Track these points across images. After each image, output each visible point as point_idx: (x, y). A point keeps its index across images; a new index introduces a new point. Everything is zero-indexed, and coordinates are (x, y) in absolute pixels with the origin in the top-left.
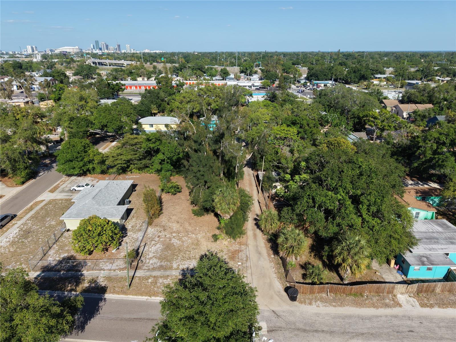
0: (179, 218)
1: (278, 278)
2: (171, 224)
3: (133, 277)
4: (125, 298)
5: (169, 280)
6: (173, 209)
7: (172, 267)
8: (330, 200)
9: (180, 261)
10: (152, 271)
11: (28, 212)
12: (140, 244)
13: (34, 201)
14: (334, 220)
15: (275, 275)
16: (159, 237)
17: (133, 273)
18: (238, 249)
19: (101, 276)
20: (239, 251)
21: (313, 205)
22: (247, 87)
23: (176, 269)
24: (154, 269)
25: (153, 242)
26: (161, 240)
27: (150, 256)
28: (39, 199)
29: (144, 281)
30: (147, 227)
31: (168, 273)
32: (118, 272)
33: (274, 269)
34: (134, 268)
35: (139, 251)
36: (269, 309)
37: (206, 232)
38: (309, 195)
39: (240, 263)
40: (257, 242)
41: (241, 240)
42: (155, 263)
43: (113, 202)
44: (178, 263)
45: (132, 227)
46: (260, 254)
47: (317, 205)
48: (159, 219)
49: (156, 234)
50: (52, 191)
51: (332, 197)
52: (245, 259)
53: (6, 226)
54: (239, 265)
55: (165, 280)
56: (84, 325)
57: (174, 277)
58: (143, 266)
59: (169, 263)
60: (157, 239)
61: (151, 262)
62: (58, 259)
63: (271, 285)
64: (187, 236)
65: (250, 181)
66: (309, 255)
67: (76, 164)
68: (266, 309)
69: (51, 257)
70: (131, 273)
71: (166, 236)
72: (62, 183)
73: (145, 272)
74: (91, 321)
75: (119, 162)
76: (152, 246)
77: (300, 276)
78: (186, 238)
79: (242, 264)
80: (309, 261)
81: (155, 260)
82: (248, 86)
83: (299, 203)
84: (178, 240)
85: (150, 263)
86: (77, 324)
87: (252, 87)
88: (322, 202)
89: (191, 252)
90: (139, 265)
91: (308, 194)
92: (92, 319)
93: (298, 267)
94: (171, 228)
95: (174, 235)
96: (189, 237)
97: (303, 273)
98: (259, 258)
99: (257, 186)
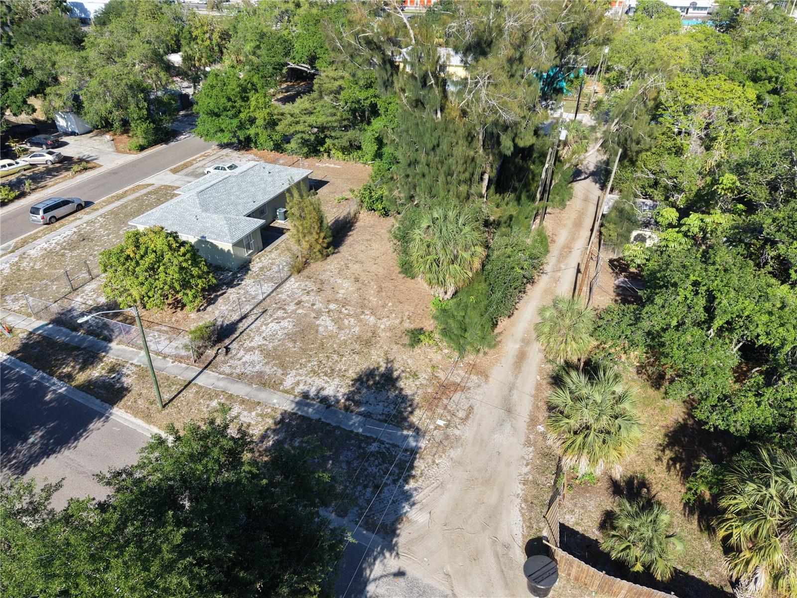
0: (364, 271)
1: (526, 501)
2: (339, 281)
3: (190, 383)
4: (142, 428)
5: (254, 414)
6: (363, 248)
7: (281, 384)
8: (770, 313)
9: (306, 375)
10: (234, 381)
11: (113, 202)
12: (253, 309)
13: (137, 184)
14: (768, 384)
15: (519, 489)
16: (299, 303)
17: (195, 374)
18: (458, 380)
19: (135, 362)
20: (457, 387)
21: (703, 316)
22: (678, 10)
23: (286, 392)
24: (241, 377)
25: (280, 313)
26: (300, 311)
27: (252, 344)
28: (147, 181)
29: (202, 401)
30: (290, 276)
31: (262, 395)
32: (169, 362)
33: (526, 470)
34: (204, 363)
35: (240, 325)
36: (449, 592)
37: (405, 318)
38: (696, 284)
39: (441, 423)
40: (516, 377)
41: (481, 359)
42: (252, 363)
43: (240, 207)
44: (299, 378)
45: (261, 269)
46: (509, 411)
47: (718, 323)
48: (323, 263)
49: (296, 296)
50: (175, 171)
51: (782, 308)
52: (461, 414)
53: (63, 221)
54: (437, 427)
55: (245, 413)
56: (31, 463)
57: (269, 410)
58: (225, 362)
59: (280, 371)
60: (291, 307)
61: (248, 358)
62: (90, 302)
63: (493, 516)
64: (356, 316)
65: (581, 215)
66: (654, 457)
67: (225, 122)
68: (442, 588)
69: (82, 297)
70: (190, 375)
71: (313, 305)
72: (201, 159)
73: (219, 379)
74: (48, 460)
75: (300, 128)
76: (272, 322)
77: (597, 516)
78: (352, 320)
79: (447, 426)
80: (647, 476)
81: (256, 356)
82: (681, 8)
83: (658, 300)
84: (333, 320)
85: (244, 360)
86: (21, 457)
87: (690, 10)
88: (739, 316)
89: (344, 359)
90: (217, 359)
91: (692, 278)
92: (52, 457)
93: (604, 484)
94: (336, 289)
95: (332, 306)
96: (360, 321)
97: (609, 508)
98: (501, 424)
99: (592, 230)
